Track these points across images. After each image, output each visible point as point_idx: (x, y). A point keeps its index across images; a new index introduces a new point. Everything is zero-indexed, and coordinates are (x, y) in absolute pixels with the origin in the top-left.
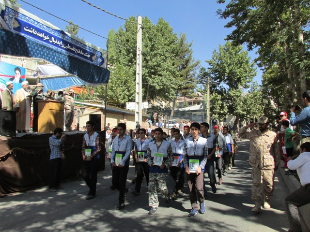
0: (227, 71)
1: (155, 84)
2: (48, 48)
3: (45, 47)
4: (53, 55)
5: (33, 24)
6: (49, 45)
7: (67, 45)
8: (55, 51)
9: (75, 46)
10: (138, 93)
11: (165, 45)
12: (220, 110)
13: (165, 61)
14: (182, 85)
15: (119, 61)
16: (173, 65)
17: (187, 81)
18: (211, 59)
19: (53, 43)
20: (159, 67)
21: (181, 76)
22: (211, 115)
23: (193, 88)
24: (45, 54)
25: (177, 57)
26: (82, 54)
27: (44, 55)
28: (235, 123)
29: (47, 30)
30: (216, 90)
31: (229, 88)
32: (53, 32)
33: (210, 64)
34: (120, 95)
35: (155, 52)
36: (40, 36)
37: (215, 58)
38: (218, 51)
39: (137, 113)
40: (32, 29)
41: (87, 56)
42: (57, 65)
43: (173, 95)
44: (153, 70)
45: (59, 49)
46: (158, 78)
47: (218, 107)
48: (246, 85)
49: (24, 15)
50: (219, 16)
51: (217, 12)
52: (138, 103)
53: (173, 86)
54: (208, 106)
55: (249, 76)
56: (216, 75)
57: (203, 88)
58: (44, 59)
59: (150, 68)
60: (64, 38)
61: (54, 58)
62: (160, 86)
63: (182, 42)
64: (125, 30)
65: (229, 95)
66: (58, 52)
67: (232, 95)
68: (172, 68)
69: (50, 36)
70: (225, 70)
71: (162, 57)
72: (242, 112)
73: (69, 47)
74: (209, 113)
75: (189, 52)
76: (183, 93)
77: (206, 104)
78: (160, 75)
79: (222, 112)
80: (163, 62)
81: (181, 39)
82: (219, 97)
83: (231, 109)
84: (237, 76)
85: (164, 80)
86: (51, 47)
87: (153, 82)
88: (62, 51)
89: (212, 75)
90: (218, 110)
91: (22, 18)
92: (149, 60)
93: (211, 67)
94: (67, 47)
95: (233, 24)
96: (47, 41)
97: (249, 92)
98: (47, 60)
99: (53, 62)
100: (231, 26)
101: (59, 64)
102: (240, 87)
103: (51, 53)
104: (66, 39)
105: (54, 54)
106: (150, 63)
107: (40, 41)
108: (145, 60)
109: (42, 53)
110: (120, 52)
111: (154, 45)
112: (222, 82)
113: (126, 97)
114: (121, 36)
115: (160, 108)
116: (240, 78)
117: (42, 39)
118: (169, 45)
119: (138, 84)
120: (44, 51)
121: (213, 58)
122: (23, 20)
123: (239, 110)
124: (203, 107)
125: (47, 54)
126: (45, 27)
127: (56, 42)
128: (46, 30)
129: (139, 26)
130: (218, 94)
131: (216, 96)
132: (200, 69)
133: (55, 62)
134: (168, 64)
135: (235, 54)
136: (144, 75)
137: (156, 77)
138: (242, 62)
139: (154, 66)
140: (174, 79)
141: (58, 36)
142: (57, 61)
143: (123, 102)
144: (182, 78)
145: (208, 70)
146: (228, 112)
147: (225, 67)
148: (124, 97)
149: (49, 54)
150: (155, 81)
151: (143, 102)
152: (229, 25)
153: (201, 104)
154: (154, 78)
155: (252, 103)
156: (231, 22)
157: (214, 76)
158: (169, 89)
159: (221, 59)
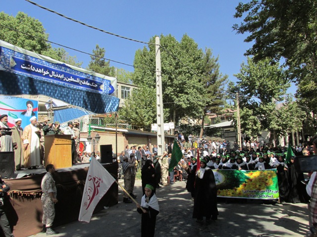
0: (258, 84)
1: (181, 103)
2: (48, 83)
3: (44, 82)
4: (53, 89)
5: (31, 61)
6: (49, 79)
7: (70, 78)
8: (56, 85)
9: (78, 77)
10: (159, 116)
11: (190, 62)
12: (252, 126)
13: (190, 78)
14: (209, 102)
15: (143, 82)
16: (200, 81)
17: (215, 97)
18: (239, 73)
19: (53, 78)
20: (184, 84)
21: (209, 92)
22: (243, 132)
23: (221, 103)
24: (46, 90)
25: (204, 73)
26: (88, 84)
27: (44, 90)
28: (271, 139)
29: (47, 65)
30: (248, 104)
31: (260, 101)
32: (53, 66)
33: (239, 78)
34: (145, 116)
35: (180, 70)
36: (39, 71)
37: (243, 71)
38: (246, 64)
39: (159, 136)
40: (29, 66)
41: (94, 86)
42: (59, 99)
43: (201, 112)
44: (178, 89)
45: (61, 82)
46: (184, 97)
47: (250, 123)
48: (279, 98)
49: (20, 53)
50: (236, 31)
51: (233, 27)
52: (160, 126)
53: (201, 103)
54: (239, 123)
55: (282, 89)
56: (246, 89)
57: (233, 103)
58: (44, 94)
59: (175, 87)
60: (65, 70)
61: (56, 93)
62: (187, 104)
63: (208, 57)
64: (149, 50)
65: (262, 110)
66: (60, 86)
67: (265, 109)
68: (199, 85)
69: (50, 71)
70: (255, 83)
71: (187, 74)
72: (277, 127)
73: (72, 79)
74: (240, 130)
75: (216, 67)
76: (212, 110)
77: (236, 121)
78: (187, 93)
79: (255, 128)
80: (188, 80)
81: (207, 54)
82: (251, 112)
83: (265, 124)
84: (269, 89)
85: (190, 98)
86: (52, 82)
87: (179, 101)
88: (64, 84)
89: (241, 89)
90: (250, 126)
91: (18, 56)
92: (173, 79)
93: (240, 81)
94: (69, 79)
95: (254, 38)
96: (47, 76)
97: (284, 105)
98: (47, 95)
99: (55, 96)
100: (251, 41)
101: (61, 98)
102: (273, 100)
103: (52, 88)
104: (68, 71)
105: (56, 89)
106: (175, 82)
107: (39, 77)
108: (170, 78)
109: (41, 89)
110: (145, 72)
111: (178, 62)
112: (253, 96)
113: (151, 118)
114: (145, 56)
115: (190, 126)
116: (272, 90)
117: (41, 74)
118: (194, 62)
119: (159, 105)
120: (44, 86)
121: (242, 72)
122: (19, 58)
123: (274, 125)
124: (234, 124)
125: (47, 89)
126: (44, 62)
127: (57, 76)
128: (45, 65)
129: (157, 47)
130: (250, 109)
131: (247, 112)
132: (228, 83)
133: (57, 96)
134: (194, 81)
135: (266, 66)
136: (170, 94)
137: (182, 96)
138: (274, 74)
139: (180, 84)
140: (201, 96)
141: (59, 70)
142: (59, 95)
143: (148, 123)
144: (210, 94)
145: (237, 84)
146: (261, 127)
147: (255, 80)
148: (149, 119)
149: (50, 88)
150: (181, 100)
151: (168, 122)
152: (249, 40)
153: (232, 120)
154: (180, 97)
155: (287, 117)
156: (251, 36)
157: (243, 91)
158: (197, 106)
159: (251, 72)
